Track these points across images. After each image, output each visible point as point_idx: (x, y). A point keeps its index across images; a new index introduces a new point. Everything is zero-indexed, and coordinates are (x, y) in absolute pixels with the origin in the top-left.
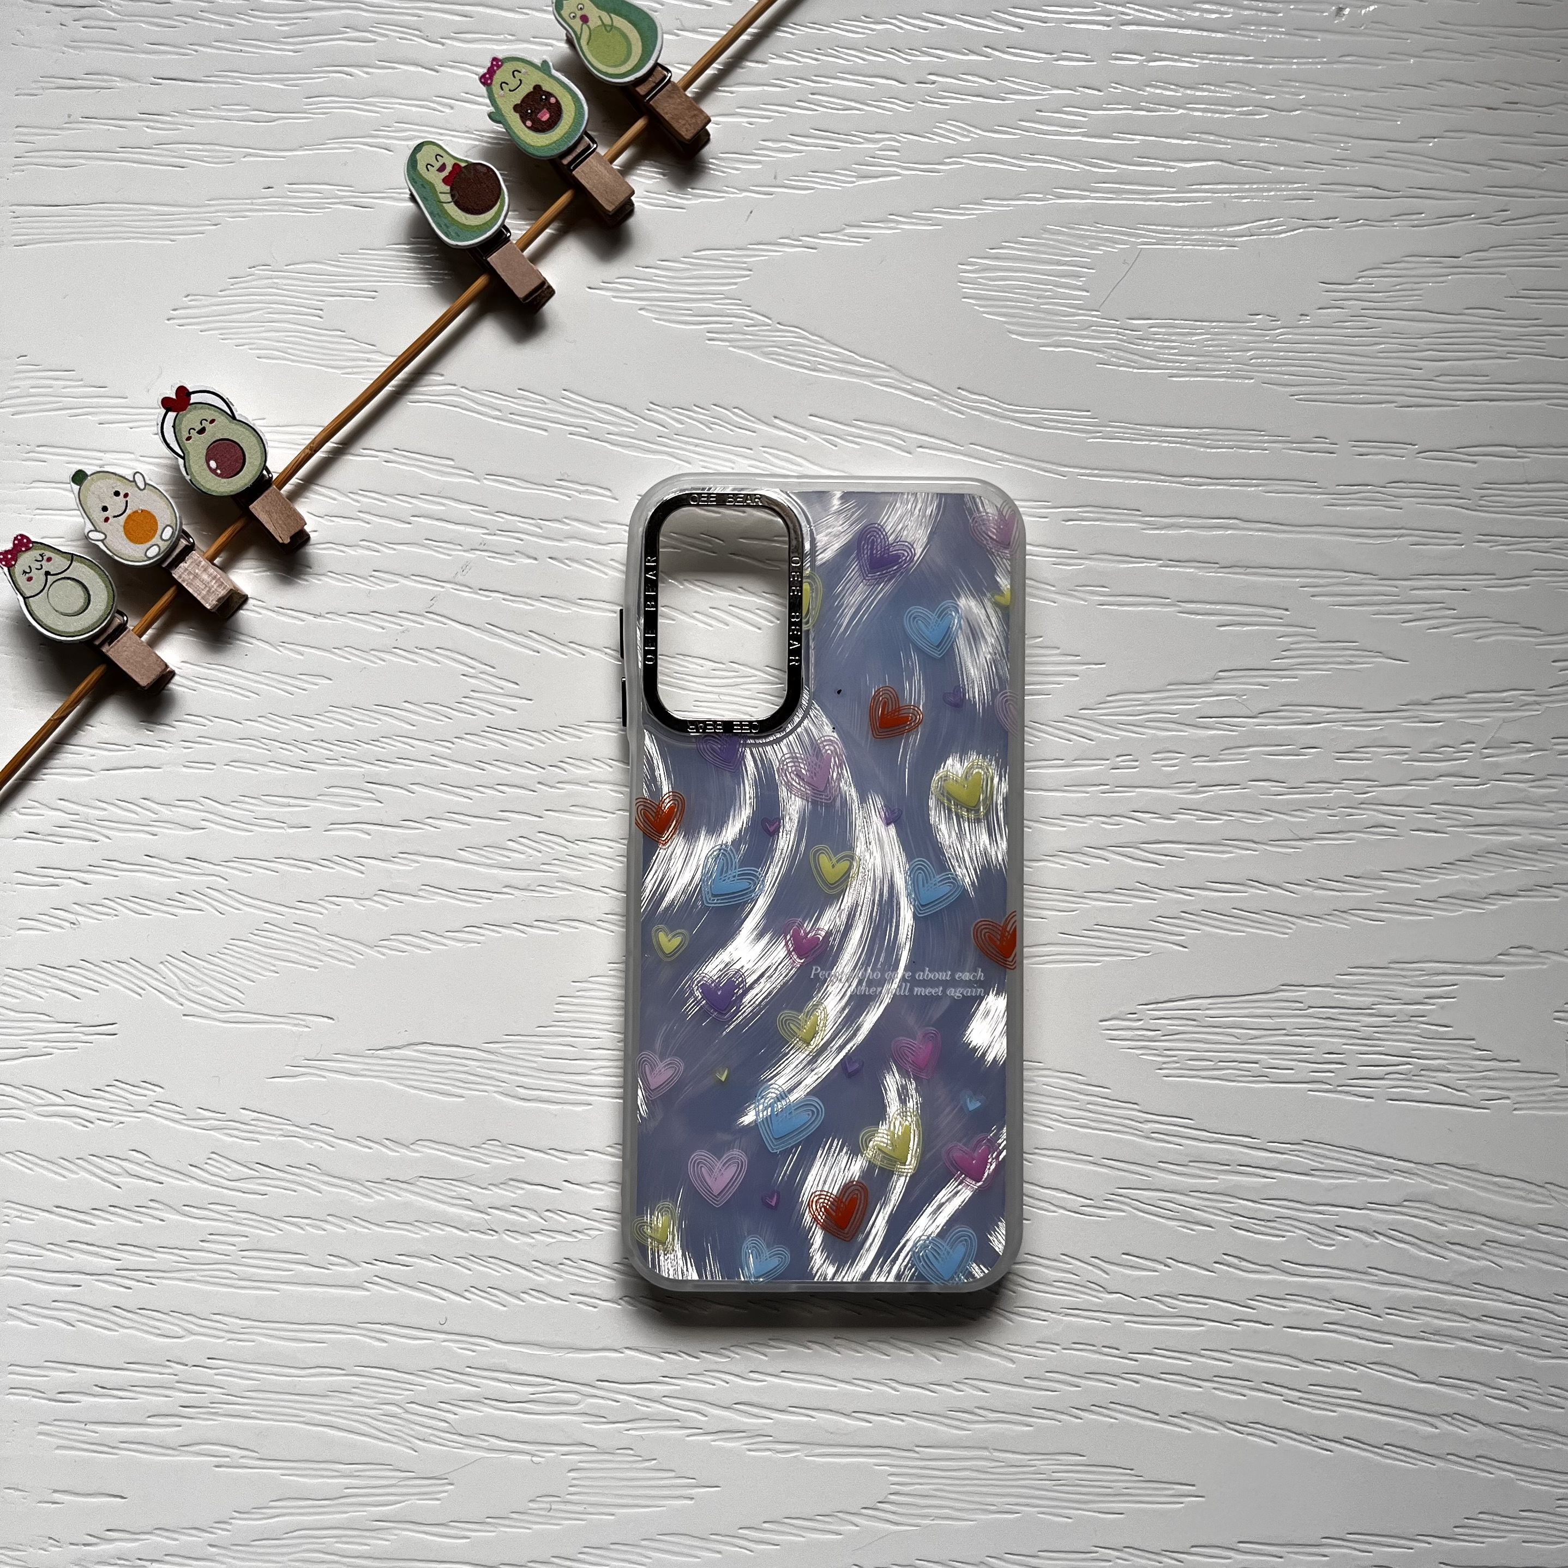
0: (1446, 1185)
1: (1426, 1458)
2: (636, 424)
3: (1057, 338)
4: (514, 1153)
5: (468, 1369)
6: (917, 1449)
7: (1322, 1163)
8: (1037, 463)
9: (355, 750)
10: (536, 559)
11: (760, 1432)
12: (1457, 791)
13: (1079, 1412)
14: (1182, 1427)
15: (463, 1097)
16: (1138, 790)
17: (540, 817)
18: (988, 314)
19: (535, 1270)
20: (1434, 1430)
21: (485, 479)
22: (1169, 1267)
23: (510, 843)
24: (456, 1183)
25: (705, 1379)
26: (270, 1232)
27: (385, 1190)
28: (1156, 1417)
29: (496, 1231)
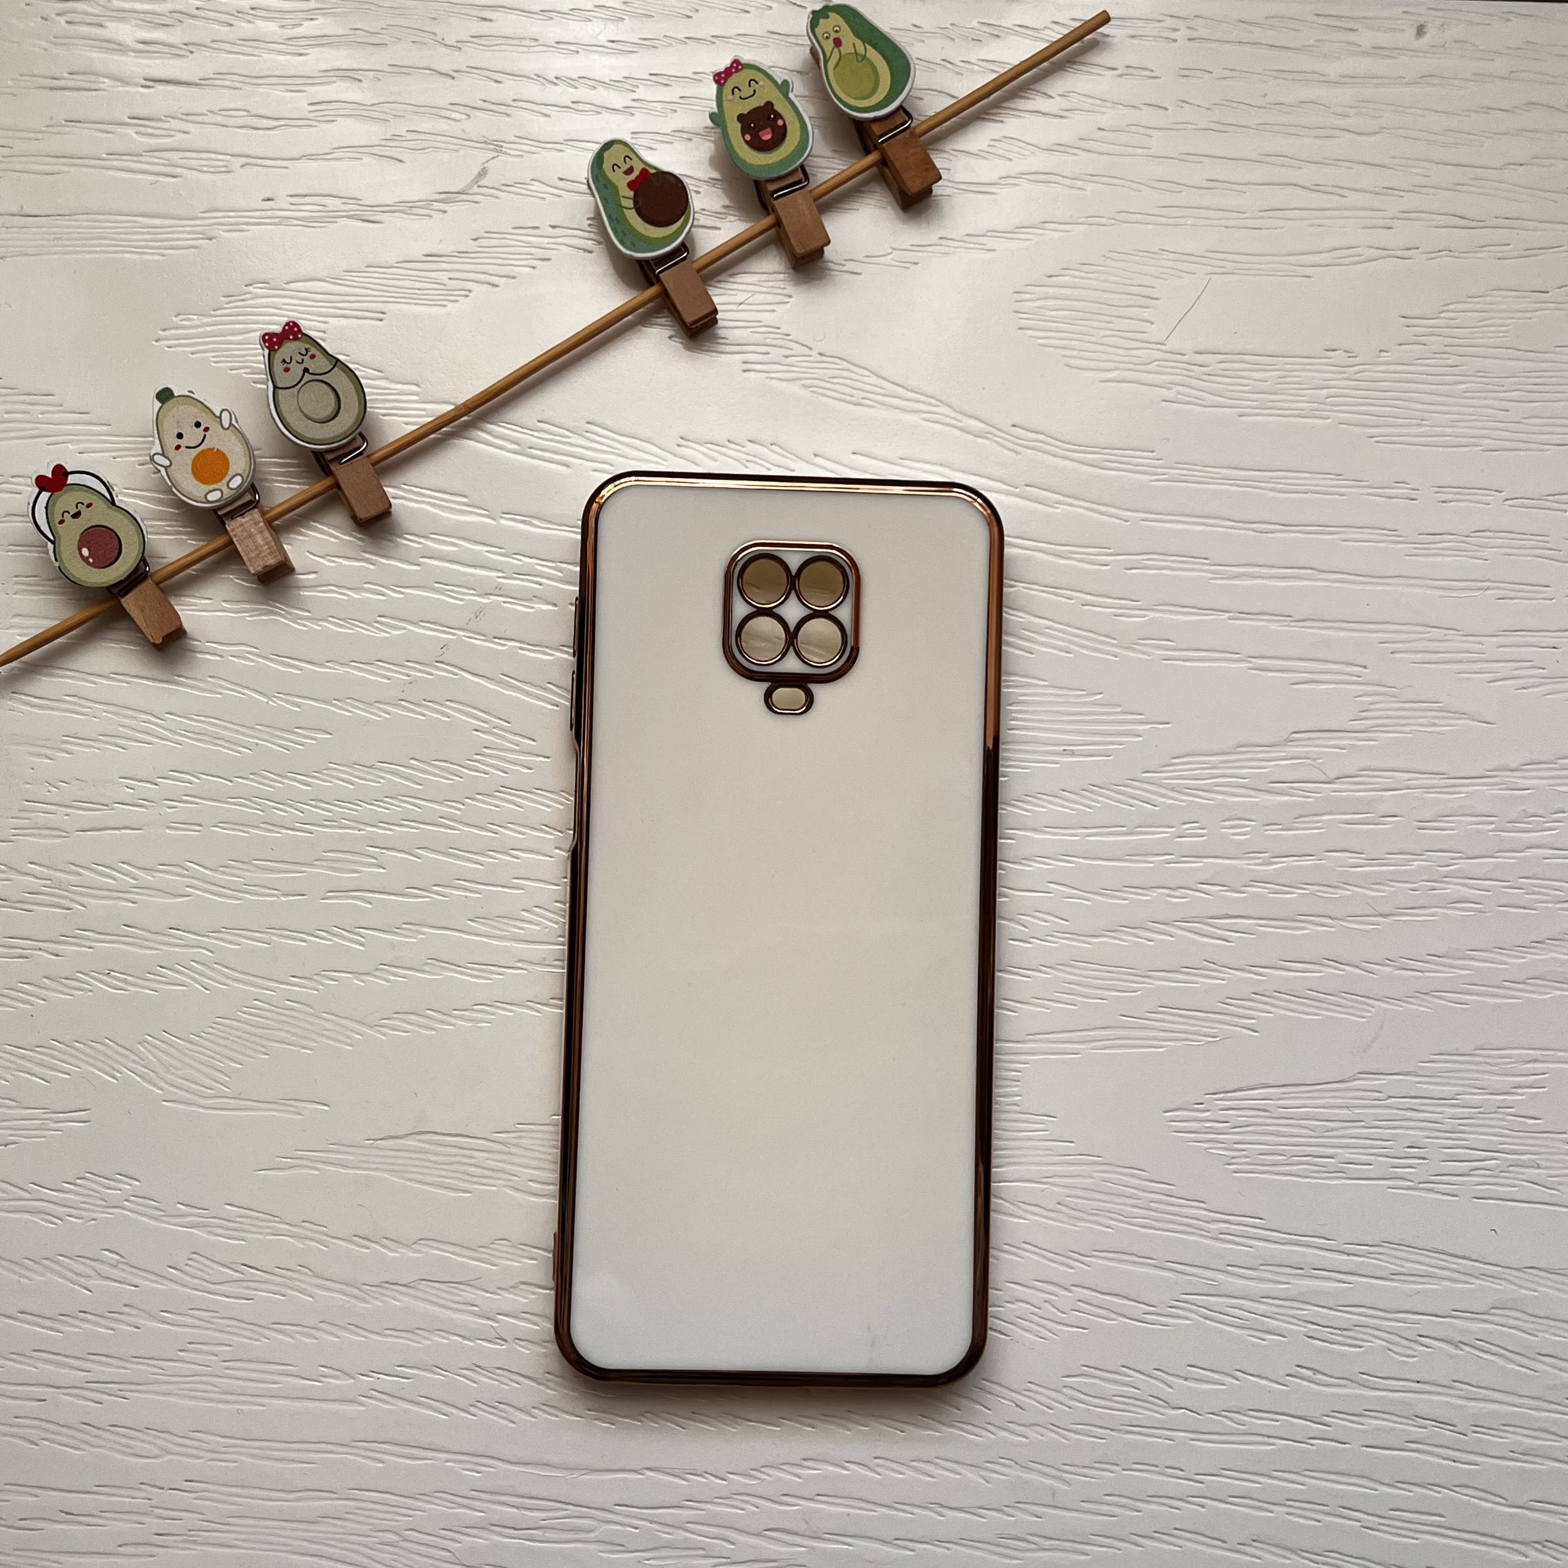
0: (1535, 1291)
2: (665, 460)
3: (1117, 373)
4: (526, 1254)
5: (473, 1493)
7: (1402, 1266)
8: (1100, 508)
9: (356, 811)
10: (555, 605)
12: (1545, 864)
13: (1141, 1539)
14: (1252, 1556)
15: (470, 1192)
16: (1206, 860)
18: (1047, 346)
19: (549, 1384)
20: (1524, 1559)
21: (502, 518)
22: (1238, 1380)
23: (523, 913)
24: (461, 1286)
25: (735, 1503)
26: (256, 1340)
27: (382, 1294)
28: (1224, 1545)
29: (505, 1341)
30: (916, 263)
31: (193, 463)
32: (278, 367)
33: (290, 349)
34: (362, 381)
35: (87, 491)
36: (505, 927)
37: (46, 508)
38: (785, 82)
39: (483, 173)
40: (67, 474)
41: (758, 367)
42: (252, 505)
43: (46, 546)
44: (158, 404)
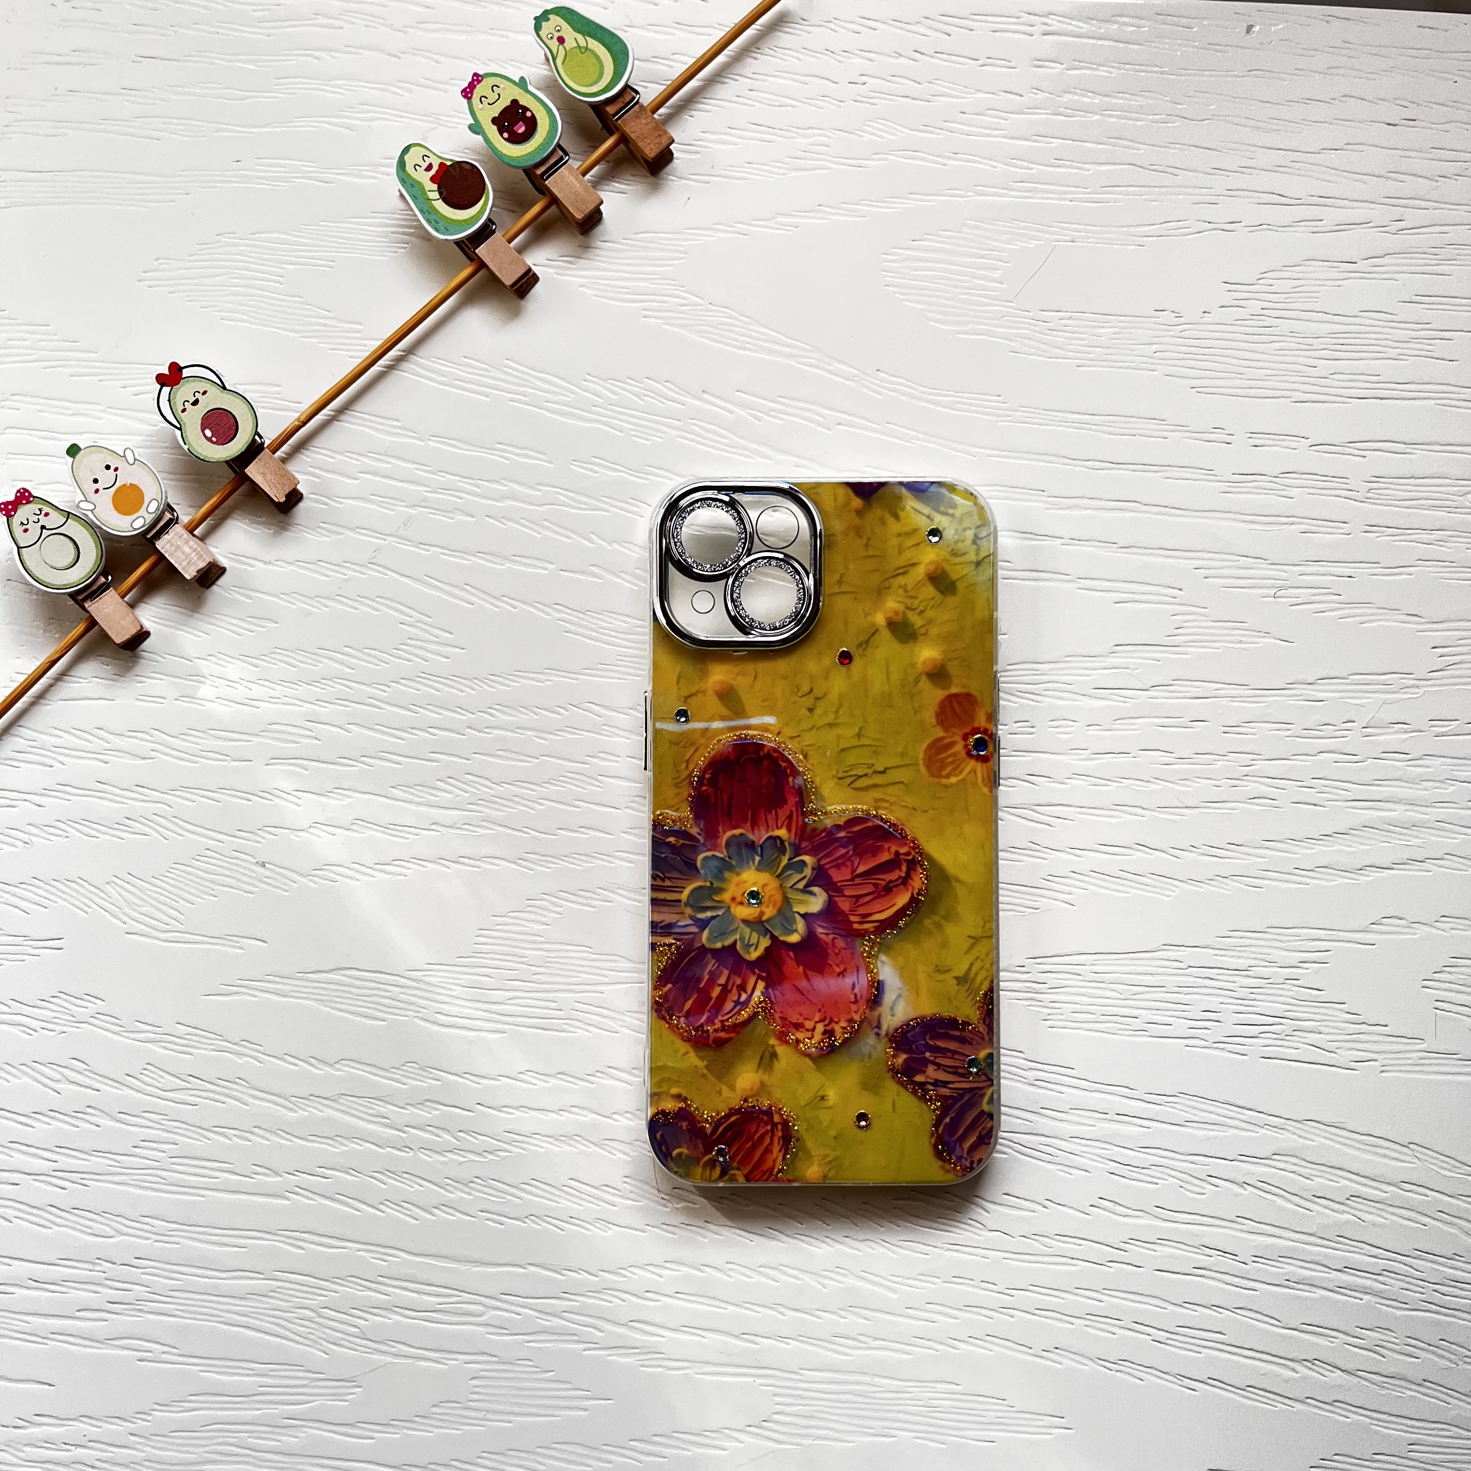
0: (1313, 1141)
1: (1286, 1401)
2: (573, 393)
3: (970, 326)
4: (431, 1076)
5: (380, 1278)
6: (802, 1372)
7: (1195, 1115)
8: (948, 444)
9: (296, 690)
10: (473, 517)
11: (651, 1350)
12: (1336, 768)
13: (958, 1343)
14: (1054, 1361)
15: (385, 1021)
16: (1033, 755)
17: (468, 760)
18: (909, 301)
19: (448, 1187)
20: (1294, 1374)
21: (429, 440)
22: (1047, 1208)
23: (439, 783)
24: (374, 1101)
25: (604, 1297)
26: (200, 1140)
27: (308, 1106)
28: (1030, 1351)
29: (412, 1149)
36: (421, 794)
41: (656, 314)
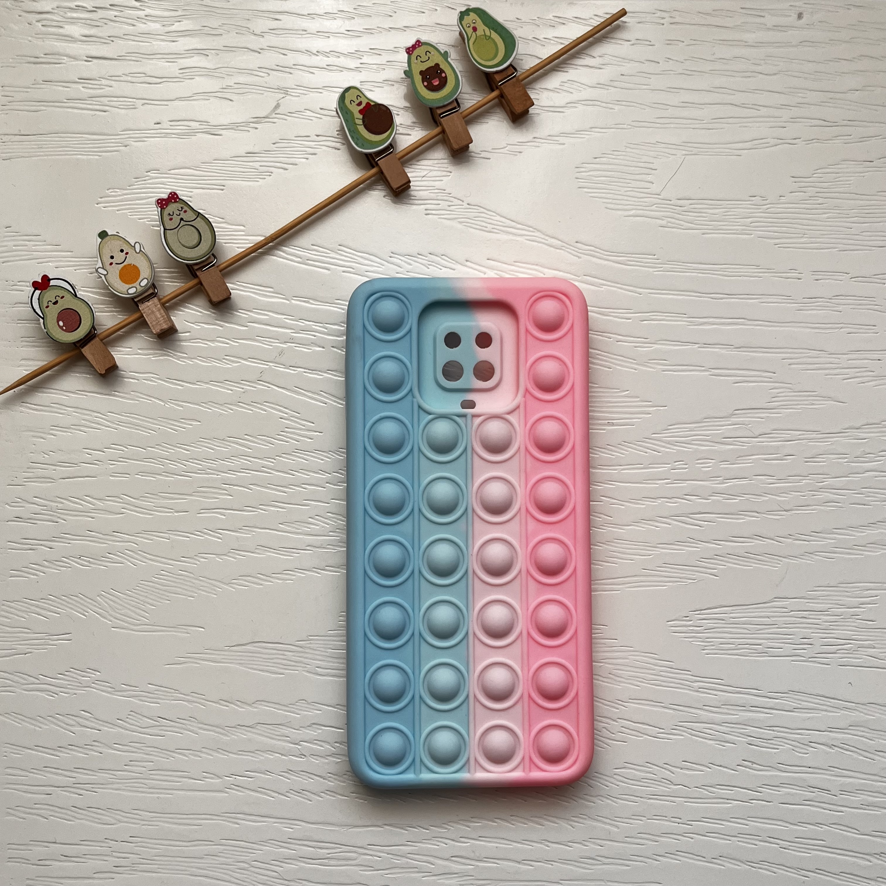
0: (874, 716)
1: (865, 880)
2: (383, 265)
3: (634, 212)
4: (315, 708)
5: (289, 840)
6: (561, 882)
7: (800, 704)
8: (624, 287)
9: (215, 464)
10: (323, 348)
11: (466, 874)
12: (877, 481)
13: (658, 857)
14: (719, 865)
15: (284, 674)
16: (687, 482)
17: (328, 504)
19: (329, 779)
20: (869, 863)
21: (293, 299)
22: (710, 768)
23: (310, 519)
24: (280, 726)
25: (433, 843)
26: (168, 759)
27: (237, 732)
28: (704, 859)
29: (305, 756)
30: (520, 152)
31: (120, 272)
32: (166, 218)
33: (172, 207)
34: (213, 224)
35: (61, 290)
36: (299, 527)
37: (39, 299)
38: (446, 52)
39: (277, 106)
40: (50, 280)
41: (434, 212)
42: (154, 295)
43: (39, 320)
44: (100, 240)
